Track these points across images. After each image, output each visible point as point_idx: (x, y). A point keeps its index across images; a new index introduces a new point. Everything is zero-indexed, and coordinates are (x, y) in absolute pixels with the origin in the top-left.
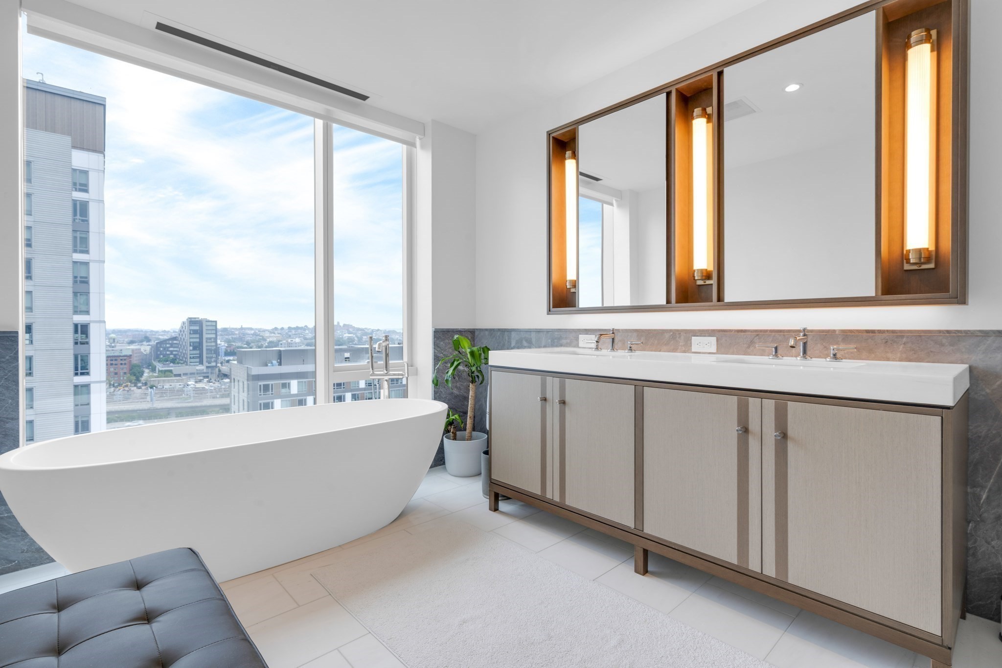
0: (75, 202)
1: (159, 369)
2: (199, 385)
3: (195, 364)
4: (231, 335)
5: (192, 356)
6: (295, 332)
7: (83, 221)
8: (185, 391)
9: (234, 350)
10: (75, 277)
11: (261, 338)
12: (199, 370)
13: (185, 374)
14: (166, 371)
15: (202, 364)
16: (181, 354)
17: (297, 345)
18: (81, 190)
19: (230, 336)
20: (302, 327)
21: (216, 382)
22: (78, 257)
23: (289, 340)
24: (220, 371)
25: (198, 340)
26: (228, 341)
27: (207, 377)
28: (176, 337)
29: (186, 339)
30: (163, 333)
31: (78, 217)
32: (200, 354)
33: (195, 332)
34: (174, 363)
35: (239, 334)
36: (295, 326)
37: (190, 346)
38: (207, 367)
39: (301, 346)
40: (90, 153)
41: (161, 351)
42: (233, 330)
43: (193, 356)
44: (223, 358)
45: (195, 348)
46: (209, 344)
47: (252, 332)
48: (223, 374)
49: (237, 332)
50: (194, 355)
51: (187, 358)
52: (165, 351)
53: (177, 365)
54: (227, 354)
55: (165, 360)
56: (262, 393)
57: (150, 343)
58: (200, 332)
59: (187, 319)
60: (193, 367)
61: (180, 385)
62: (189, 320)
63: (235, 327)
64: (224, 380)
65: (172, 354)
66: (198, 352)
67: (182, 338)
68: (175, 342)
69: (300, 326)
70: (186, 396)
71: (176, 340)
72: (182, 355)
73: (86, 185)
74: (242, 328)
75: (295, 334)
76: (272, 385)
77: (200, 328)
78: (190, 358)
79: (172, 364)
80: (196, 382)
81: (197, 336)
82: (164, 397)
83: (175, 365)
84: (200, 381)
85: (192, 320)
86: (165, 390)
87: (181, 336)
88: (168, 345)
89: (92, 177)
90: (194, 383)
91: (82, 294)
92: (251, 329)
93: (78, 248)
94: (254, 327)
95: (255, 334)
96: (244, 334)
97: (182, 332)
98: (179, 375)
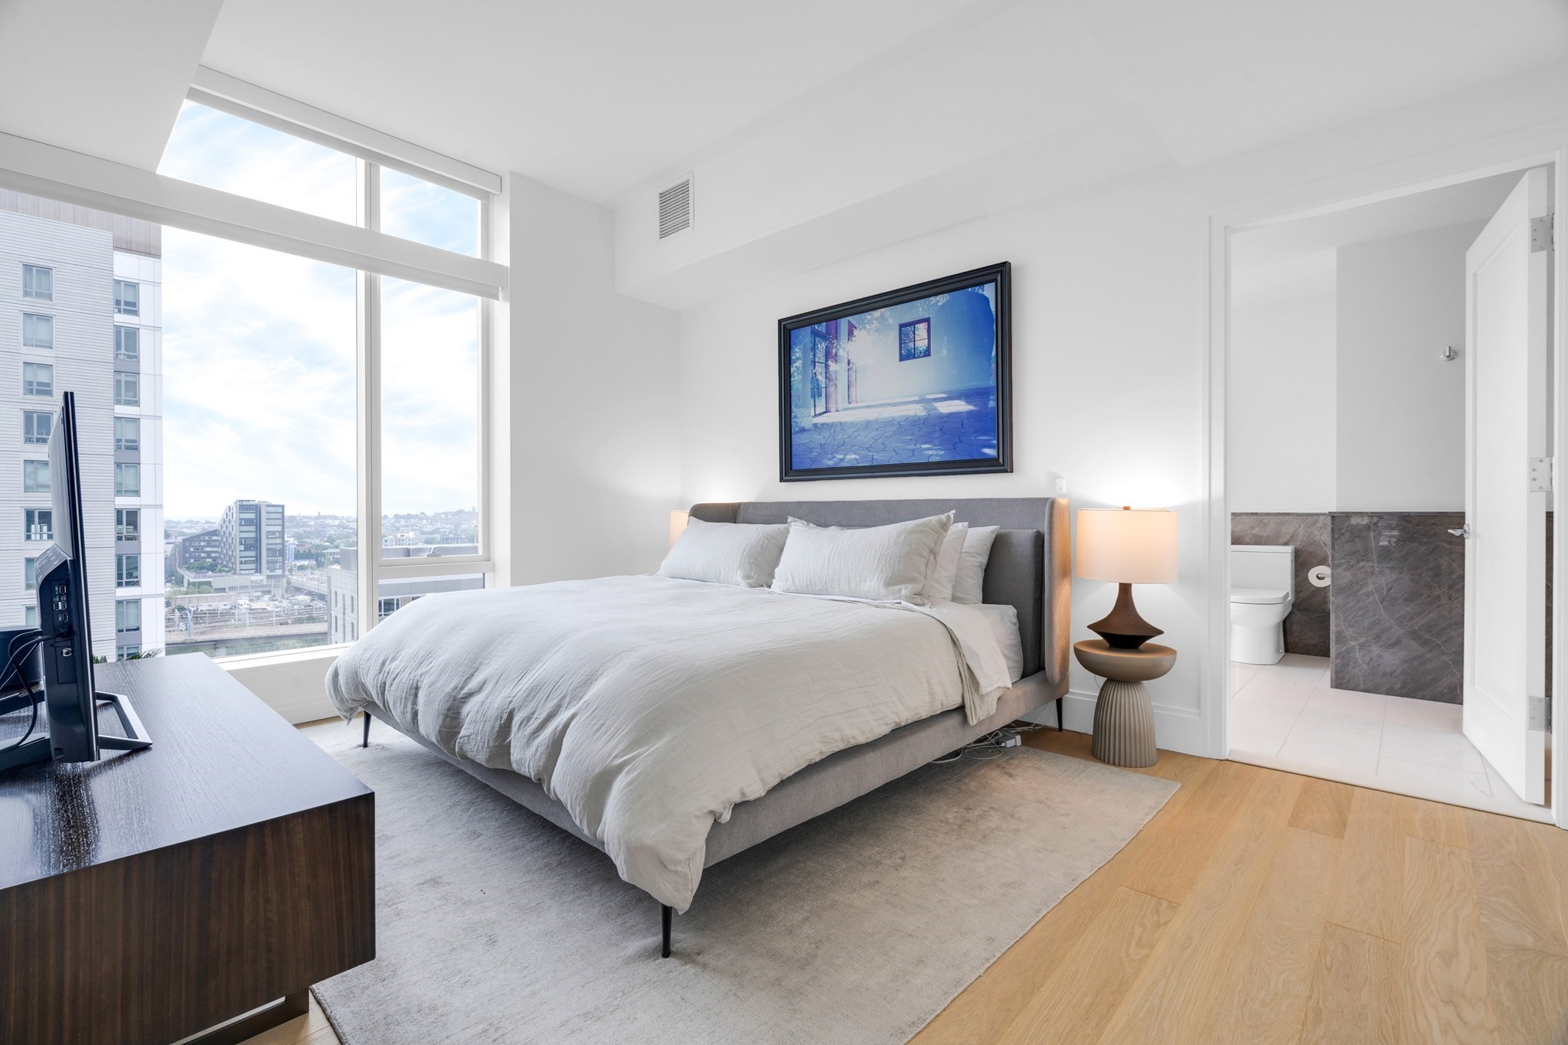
0: (118, 329)
1: (189, 581)
2: (255, 605)
3: (247, 572)
4: (302, 527)
5: (243, 560)
6: (406, 522)
7: (129, 357)
8: (236, 614)
9: (310, 551)
10: (119, 441)
11: (351, 531)
12: (256, 581)
13: (232, 588)
14: (200, 583)
15: (260, 572)
16: (225, 557)
17: (411, 543)
18: (127, 312)
19: (301, 529)
20: (417, 515)
21: (283, 601)
22: (122, 410)
23: (399, 536)
24: (289, 583)
25: (253, 535)
26: (298, 537)
27: (269, 592)
28: (216, 530)
29: (233, 533)
30: (189, 525)
31: (123, 351)
32: (256, 557)
33: (249, 522)
34: (213, 571)
35: (315, 525)
36: (405, 514)
37: (241, 544)
38: (268, 577)
39: (416, 544)
40: (141, 257)
41: (191, 553)
42: (305, 520)
43: (245, 559)
44: (291, 562)
45: (248, 548)
46: (271, 541)
47: (337, 522)
48: (294, 587)
49: (312, 523)
50: (248, 559)
51: (236, 564)
52: (199, 552)
53: (219, 574)
54: (298, 556)
55: (201, 568)
56: (383, 613)
57: (171, 541)
58: (257, 523)
59: (236, 503)
60: (246, 576)
61: (225, 605)
62: (238, 503)
63: (307, 514)
64: (297, 597)
65: (209, 556)
66: (253, 553)
67: (228, 532)
68: (214, 538)
69: (413, 512)
70: (237, 622)
71: (216, 535)
72: (227, 558)
73: (134, 304)
74: (319, 517)
75: (405, 526)
76: (398, 600)
77: (256, 516)
78: (241, 563)
79: (210, 573)
80: (251, 600)
81: (253, 528)
82: (200, 623)
83: (216, 574)
84: (258, 598)
85: (244, 503)
86: (201, 614)
87: (224, 529)
88: (202, 544)
89: (145, 293)
90: (248, 602)
91: (129, 465)
92: (335, 518)
93: (123, 398)
94: (339, 515)
95: (342, 526)
96: (324, 526)
97: (227, 523)
98: (223, 590)
